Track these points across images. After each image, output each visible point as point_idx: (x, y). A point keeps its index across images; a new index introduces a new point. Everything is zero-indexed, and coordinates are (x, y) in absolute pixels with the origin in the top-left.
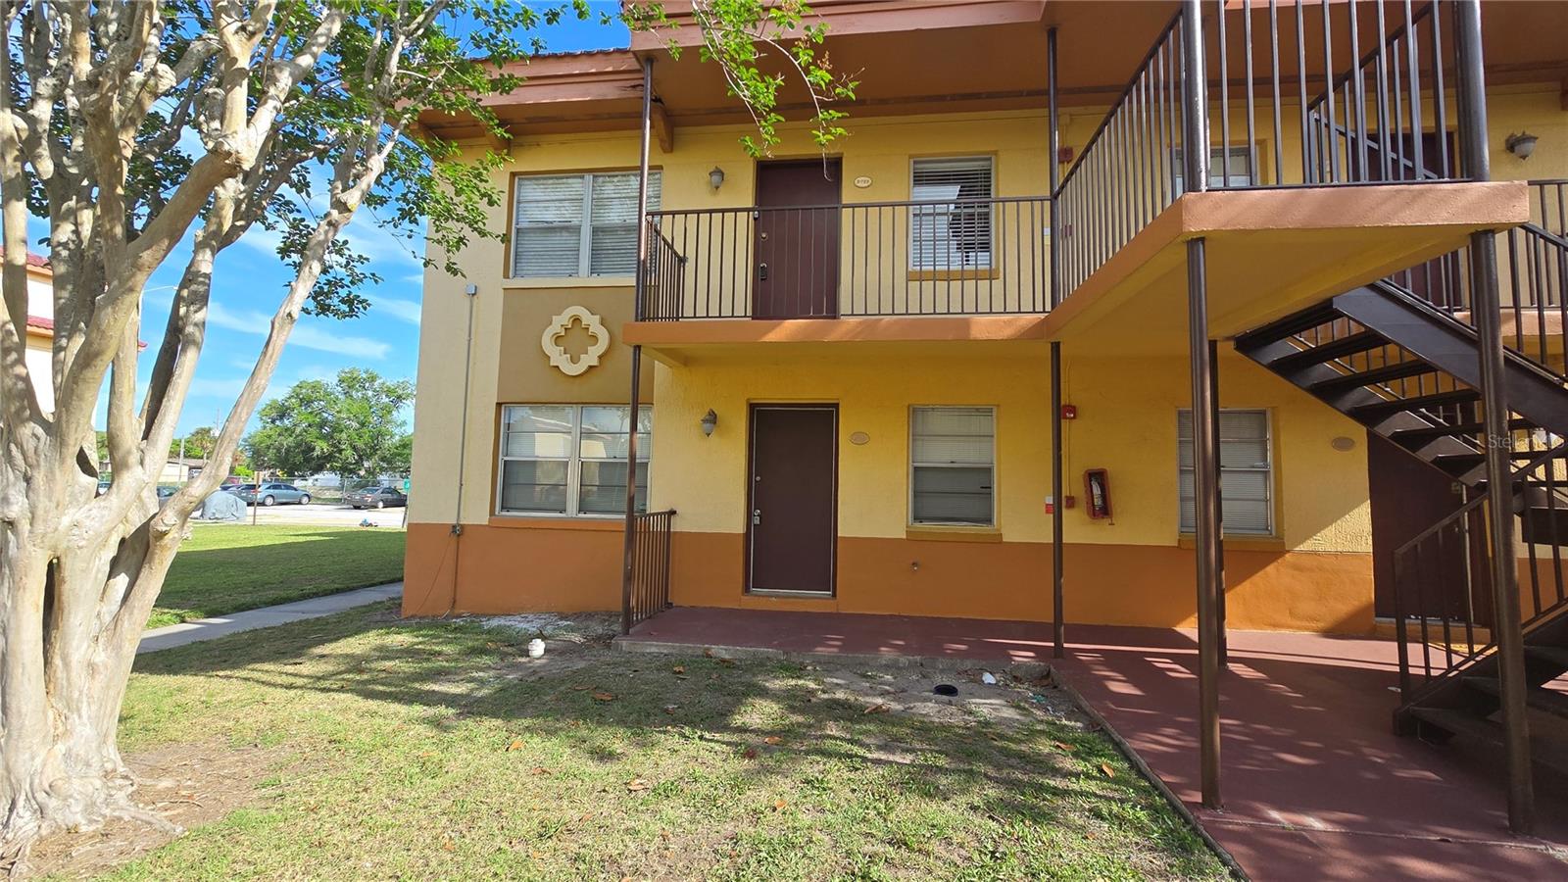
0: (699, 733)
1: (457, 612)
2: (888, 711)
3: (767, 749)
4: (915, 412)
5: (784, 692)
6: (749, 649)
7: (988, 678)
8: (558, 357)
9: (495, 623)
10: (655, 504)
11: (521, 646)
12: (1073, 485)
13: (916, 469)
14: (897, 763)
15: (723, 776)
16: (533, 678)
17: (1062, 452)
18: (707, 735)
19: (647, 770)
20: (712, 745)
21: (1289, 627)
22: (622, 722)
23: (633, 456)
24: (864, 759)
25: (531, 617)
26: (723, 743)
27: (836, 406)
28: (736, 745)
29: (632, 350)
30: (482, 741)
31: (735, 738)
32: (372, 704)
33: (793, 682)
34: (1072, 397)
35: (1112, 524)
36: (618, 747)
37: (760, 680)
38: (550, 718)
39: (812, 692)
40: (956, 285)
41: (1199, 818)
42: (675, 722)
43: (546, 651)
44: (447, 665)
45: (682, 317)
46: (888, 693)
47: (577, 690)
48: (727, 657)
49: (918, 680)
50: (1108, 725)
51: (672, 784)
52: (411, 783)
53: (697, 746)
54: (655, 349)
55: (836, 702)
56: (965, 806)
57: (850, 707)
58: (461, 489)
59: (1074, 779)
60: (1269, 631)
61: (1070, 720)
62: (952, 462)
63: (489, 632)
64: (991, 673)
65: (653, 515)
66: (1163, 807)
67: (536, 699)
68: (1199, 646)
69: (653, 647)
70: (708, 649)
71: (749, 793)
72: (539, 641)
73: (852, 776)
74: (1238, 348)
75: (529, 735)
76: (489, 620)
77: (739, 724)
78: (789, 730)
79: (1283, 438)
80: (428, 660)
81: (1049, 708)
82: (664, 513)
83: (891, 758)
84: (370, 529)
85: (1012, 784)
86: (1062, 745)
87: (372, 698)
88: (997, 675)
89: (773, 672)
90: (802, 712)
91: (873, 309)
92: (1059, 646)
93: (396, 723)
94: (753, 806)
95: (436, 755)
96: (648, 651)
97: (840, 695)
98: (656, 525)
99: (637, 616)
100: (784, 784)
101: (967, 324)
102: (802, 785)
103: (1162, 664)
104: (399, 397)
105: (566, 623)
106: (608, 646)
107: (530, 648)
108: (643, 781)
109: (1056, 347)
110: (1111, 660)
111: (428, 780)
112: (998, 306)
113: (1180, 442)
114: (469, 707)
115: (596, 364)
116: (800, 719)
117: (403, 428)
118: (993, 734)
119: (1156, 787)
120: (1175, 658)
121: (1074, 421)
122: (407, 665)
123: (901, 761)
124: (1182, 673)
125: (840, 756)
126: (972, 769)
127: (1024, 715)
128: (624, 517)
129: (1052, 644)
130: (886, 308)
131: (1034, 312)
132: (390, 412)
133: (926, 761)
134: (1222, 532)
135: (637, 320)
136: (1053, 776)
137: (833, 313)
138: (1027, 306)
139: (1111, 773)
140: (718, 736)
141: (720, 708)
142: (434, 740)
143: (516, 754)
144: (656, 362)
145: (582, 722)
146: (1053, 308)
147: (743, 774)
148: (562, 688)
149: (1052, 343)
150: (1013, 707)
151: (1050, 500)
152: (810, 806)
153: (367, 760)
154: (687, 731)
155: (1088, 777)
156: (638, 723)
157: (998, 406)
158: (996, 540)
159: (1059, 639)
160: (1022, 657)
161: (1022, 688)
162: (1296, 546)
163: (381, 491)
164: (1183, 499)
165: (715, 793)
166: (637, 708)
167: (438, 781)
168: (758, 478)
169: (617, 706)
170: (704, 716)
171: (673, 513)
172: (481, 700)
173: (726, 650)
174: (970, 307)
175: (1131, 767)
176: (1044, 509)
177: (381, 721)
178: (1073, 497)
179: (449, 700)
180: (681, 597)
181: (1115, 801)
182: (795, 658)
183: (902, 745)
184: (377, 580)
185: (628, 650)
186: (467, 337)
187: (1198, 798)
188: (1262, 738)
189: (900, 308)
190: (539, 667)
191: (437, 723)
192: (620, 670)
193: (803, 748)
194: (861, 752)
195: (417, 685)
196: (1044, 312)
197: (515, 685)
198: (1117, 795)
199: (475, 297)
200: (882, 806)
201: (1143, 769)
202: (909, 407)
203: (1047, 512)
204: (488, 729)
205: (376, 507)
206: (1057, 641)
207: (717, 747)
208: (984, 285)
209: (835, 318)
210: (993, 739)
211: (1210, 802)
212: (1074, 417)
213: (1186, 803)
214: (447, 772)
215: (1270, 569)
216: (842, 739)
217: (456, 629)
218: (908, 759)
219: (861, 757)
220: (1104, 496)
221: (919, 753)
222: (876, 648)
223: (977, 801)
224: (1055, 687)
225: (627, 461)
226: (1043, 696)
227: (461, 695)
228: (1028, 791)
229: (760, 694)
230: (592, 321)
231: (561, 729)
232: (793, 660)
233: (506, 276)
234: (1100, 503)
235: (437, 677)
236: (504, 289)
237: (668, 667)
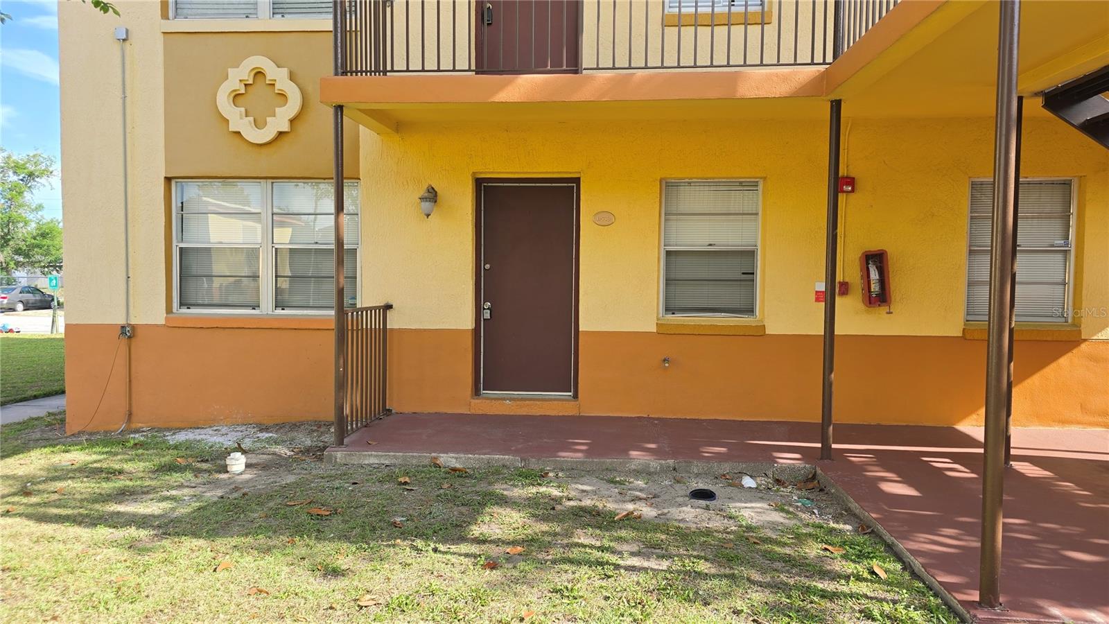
0: (432, 545)
1: (134, 426)
2: (640, 517)
3: (509, 558)
4: (668, 187)
5: (525, 500)
6: (483, 457)
7: (748, 482)
8: (238, 120)
9: (181, 437)
10: (367, 296)
11: (217, 459)
12: (849, 270)
13: (668, 253)
14: (652, 569)
15: (463, 589)
16: (236, 495)
17: (838, 230)
18: (441, 547)
19: (377, 584)
20: (449, 557)
21: (1079, 423)
22: (344, 537)
23: (339, 242)
24: (617, 567)
25: (224, 430)
26: (460, 555)
27: (577, 181)
28: (475, 556)
29: (332, 111)
30: (184, 563)
31: (474, 549)
32: (48, 529)
33: (534, 490)
34: (851, 167)
35: (890, 313)
36: (342, 562)
37: (499, 488)
38: (260, 536)
39: (558, 500)
40: (721, 32)
41: (975, 616)
42: (404, 535)
43: (248, 466)
44: (131, 484)
45: (392, 71)
46: (640, 499)
47: (287, 506)
48: (458, 466)
49: (671, 486)
50: (879, 527)
51: (407, 598)
52: (108, 609)
53: (429, 559)
54: (360, 110)
55: (582, 509)
56: (727, 610)
57: (598, 514)
58: (127, 282)
59: (843, 582)
60: (1057, 428)
61: (838, 523)
62: (710, 245)
63: (176, 447)
64: (751, 477)
65: (367, 309)
66: (938, 607)
67: (242, 516)
68: (985, 446)
69: (372, 458)
70: (436, 458)
71: (492, 604)
72: (238, 455)
73: (604, 583)
74: (1048, 105)
75: (238, 554)
76: (174, 434)
77: (477, 535)
78: (532, 540)
79: (1089, 213)
80: (108, 479)
81: (816, 511)
82: (380, 308)
83: (646, 564)
84: (10, 335)
85: (776, 587)
86: (830, 548)
87: (46, 522)
88: (758, 479)
89: (511, 480)
90: (545, 519)
91: (622, 61)
92: (826, 447)
93: (78, 547)
94: (499, 617)
95: (133, 580)
96: (367, 462)
97: (587, 502)
98: (370, 322)
99: (352, 425)
100: (531, 595)
101: (734, 79)
102: (550, 594)
103: (940, 463)
104: (31, 175)
105: (267, 435)
106: (320, 459)
107: (228, 462)
108: (373, 597)
109: (836, 106)
110: (884, 460)
111: (126, 605)
112: (770, 57)
113: (972, 218)
114: (168, 527)
115: (286, 130)
116: (545, 527)
117: (40, 213)
118: (756, 538)
119: (930, 588)
120: (955, 458)
121: (852, 196)
122: (82, 485)
123: (656, 567)
124: (962, 472)
125: (590, 564)
126: (733, 574)
127: (789, 519)
128: (332, 312)
129: (819, 445)
130: (638, 61)
131: (812, 63)
132: (20, 193)
133: (684, 566)
134: (1014, 319)
135: (336, 74)
136: (820, 579)
137: (574, 66)
138: (804, 57)
139: (883, 575)
140: (454, 548)
141: (454, 518)
142: (128, 564)
143: (227, 574)
144: (360, 126)
145: (298, 538)
146: (835, 57)
147: (485, 586)
148: (271, 504)
149: (832, 102)
150: (776, 510)
151: (821, 287)
152: (560, 616)
153: (50, 588)
154: (419, 543)
155: (859, 578)
156: (364, 538)
157: (765, 179)
158: (759, 332)
159: (827, 439)
160: (788, 460)
161: (785, 491)
162: (1095, 334)
163: (19, 290)
164: (971, 284)
165: (456, 605)
166: (360, 521)
167: (138, 606)
168: (488, 266)
169: (336, 520)
170: (436, 527)
171: (389, 307)
172: (177, 521)
173: (456, 458)
174: (737, 58)
175: (904, 569)
176: (813, 297)
177: (61, 546)
178: (847, 283)
179: (142, 522)
180: (401, 401)
181: (887, 602)
182: (535, 465)
183: (657, 551)
184: (30, 393)
185: (343, 461)
186: (119, 94)
187: (975, 596)
188: (1050, 536)
189: (654, 61)
190: (242, 483)
191: (132, 546)
192: (337, 483)
193: (550, 557)
194: (614, 559)
195: (97, 506)
196: (824, 63)
197: (215, 503)
198: (890, 596)
199: (127, 43)
200: (638, 612)
201: (916, 570)
202: (661, 181)
203: (817, 300)
204: (191, 549)
205: (13, 310)
206: (824, 441)
207: (453, 559)
208: (754, 31)
209: (576, 72)
210: (755, 543)
211: (988, 601)
212: (853, 191)
213: (963, 603)
214: (147, 596)
215: (1064, 361)
216: (592, 547)
217: (136, 444)
218: (665, 564)
219: (613, 564)
220: (883, 281)
221: (676, 558)
222: (625, 452)
223: (739, 605)
224: (821, 490)
225: (333, 247)
226: (808, 499)
227: (153, 516)
228: (794, 593)
229: (497, 504)
230: (278, 76)
231: (274, 547)
232: (532, 466)
233: (165, 16)
234: (877, 289)
235: (120, 498)
236: (163, 33)
237: (391, 478)
